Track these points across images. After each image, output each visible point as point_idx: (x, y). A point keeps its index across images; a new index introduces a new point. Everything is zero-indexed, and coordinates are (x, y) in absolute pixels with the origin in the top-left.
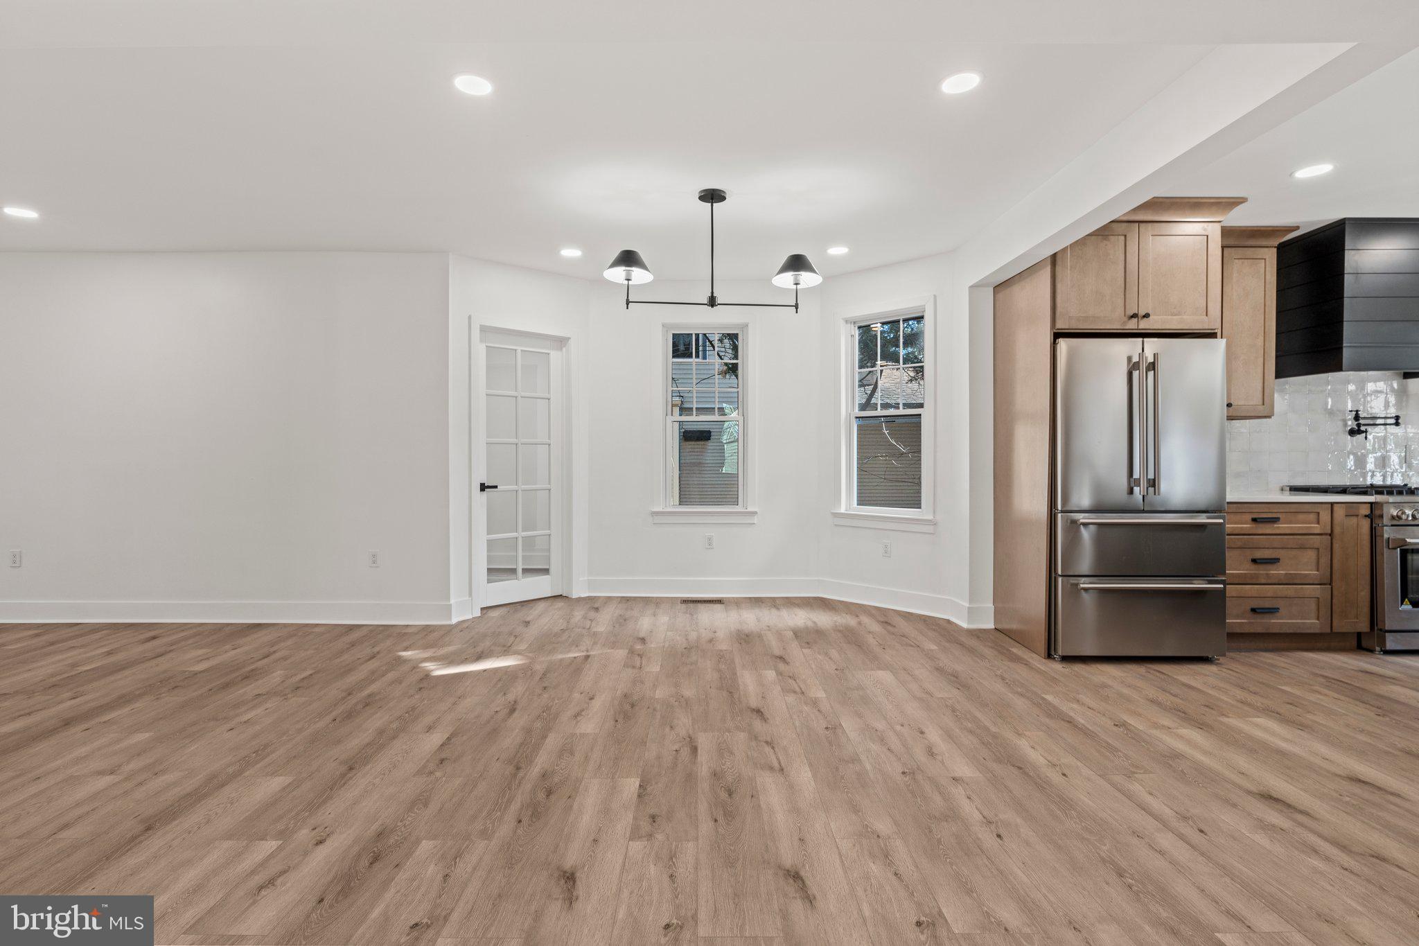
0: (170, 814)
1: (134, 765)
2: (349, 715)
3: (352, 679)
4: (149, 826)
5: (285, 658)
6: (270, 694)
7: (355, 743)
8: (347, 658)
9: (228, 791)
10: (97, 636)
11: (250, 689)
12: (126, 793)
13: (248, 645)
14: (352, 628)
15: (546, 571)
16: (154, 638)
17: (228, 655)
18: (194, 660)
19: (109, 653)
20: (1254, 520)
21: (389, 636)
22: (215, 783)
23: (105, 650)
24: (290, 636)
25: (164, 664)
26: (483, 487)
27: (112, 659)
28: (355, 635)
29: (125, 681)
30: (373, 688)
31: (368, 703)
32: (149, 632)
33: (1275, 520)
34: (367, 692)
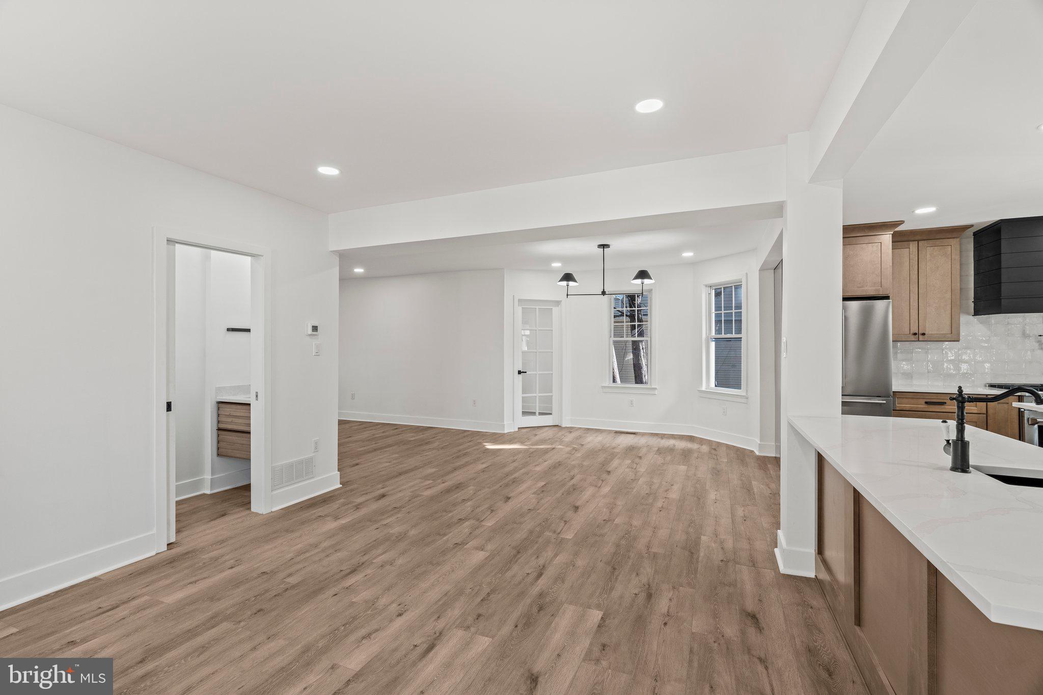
0: (406, 472)
1: (394, 461)
2: (458, 457)
3: (461, 447)
4: (400, 474)
5: (440, 439)
6: (433, 449)
7: (458, 464)
8: (461, 441)
9: (421, 470)
10: (379, 426)
11: (427, 447)
12: (394, 467)
13: (428, 434)
14: (465, 431)
15: (551, 414)
16: (397, 429)
17: (421, 436)
18: (409, 436)
19: (383, 432)
20: (926, 403)
21: (479, 435)
22: (416, 468)
23: (382, 431)
24: (443, 432)
25: (400, 437)
26: (520, 372)
27: (385, 434)
28: (466, 434)
29: (390, 441)
30: (468, 450)
31: (465, 454)
32: (395, 427)
33: (943, 404)
34: (465, 452)
